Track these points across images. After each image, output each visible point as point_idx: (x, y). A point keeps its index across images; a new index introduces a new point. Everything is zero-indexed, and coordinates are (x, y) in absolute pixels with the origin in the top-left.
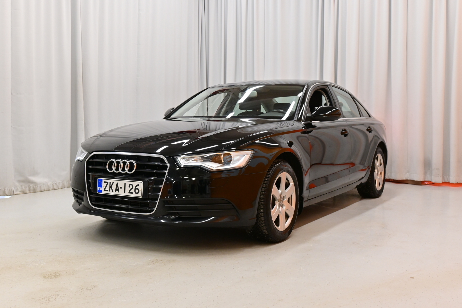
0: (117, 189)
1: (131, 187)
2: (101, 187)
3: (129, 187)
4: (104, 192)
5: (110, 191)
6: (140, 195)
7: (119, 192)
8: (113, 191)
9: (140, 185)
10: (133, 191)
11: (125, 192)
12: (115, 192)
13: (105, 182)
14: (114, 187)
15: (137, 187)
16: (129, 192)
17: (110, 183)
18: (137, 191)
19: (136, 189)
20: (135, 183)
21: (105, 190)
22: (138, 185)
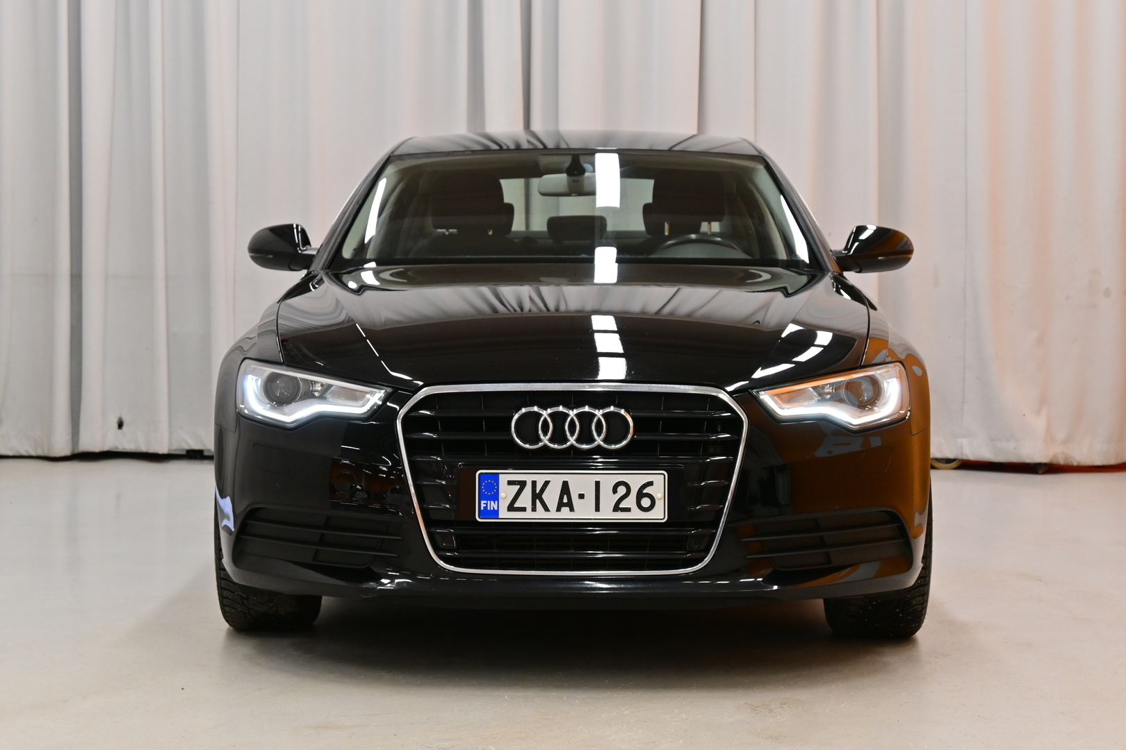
0: (565, 500)
1: (622, 490)
2: (495, 497)
3: (615, 491)
4: (505, 515)
5: (534, 509)
6: (659, 514)
7: (572, 509)
8: (546, 509)
9: (658, 482)
10: (630, 502)
11: (597, 509)
12: (558, 510)
13: (510, 483)
14: (552, 496)
15: (646, 490)
16: (616, 508)
17: (534, 483)
18: (646, 502)
19: (640, 495)
20: (635, 479)
21: (511, 508)
22: (650, 484)
